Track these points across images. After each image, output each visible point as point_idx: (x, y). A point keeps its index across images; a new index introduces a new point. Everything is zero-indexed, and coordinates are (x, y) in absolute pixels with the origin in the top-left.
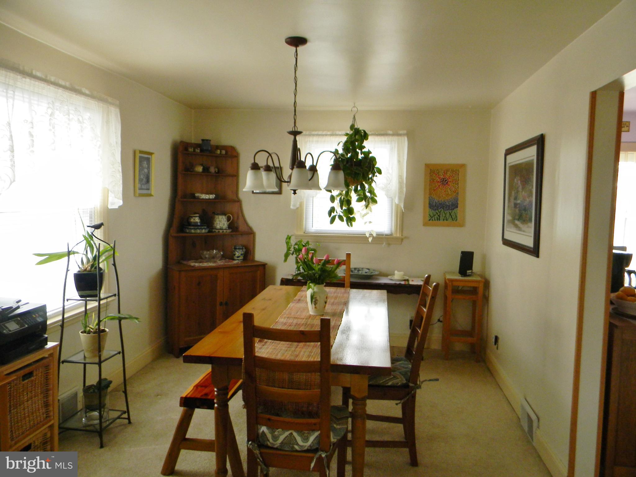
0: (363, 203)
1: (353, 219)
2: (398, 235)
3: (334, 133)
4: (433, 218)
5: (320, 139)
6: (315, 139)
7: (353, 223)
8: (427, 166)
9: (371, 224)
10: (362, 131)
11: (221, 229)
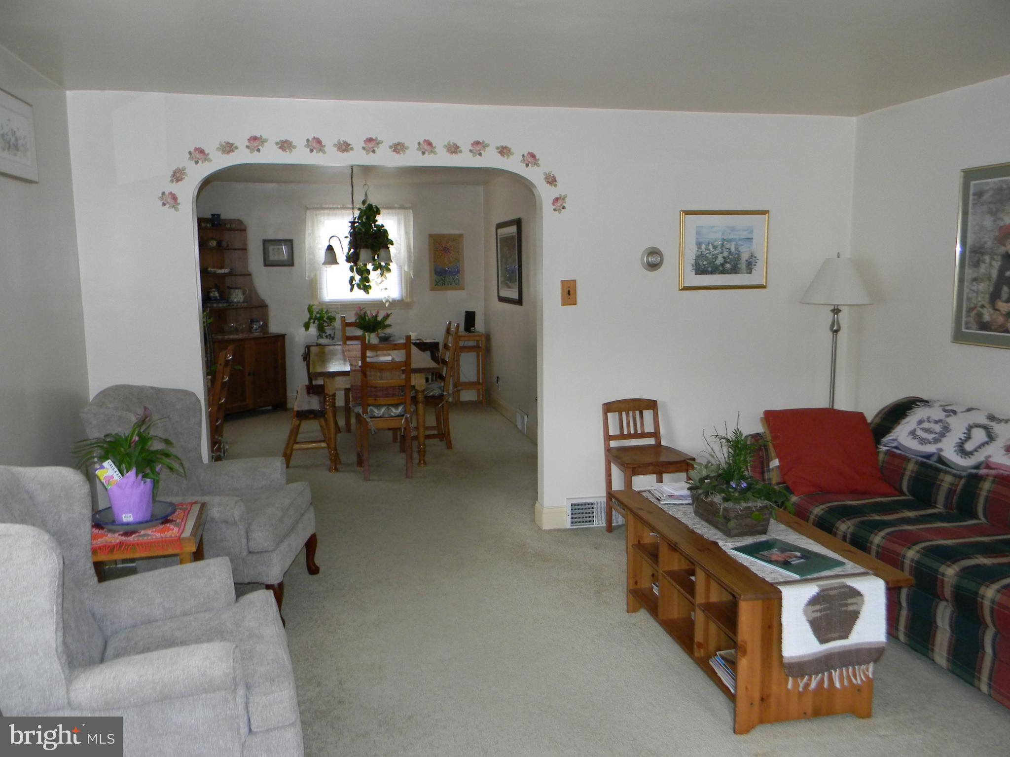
0: (379, 271)
1: (369, 287)
2: (409, 300)
3: (344, 207)
4: (439, 284)
5: (331, 212)
6: (326, 212)
7: (370, 291)
8: (431, 236)
9: (387, 290)
10: (374, 207)
11: (239, 302)
